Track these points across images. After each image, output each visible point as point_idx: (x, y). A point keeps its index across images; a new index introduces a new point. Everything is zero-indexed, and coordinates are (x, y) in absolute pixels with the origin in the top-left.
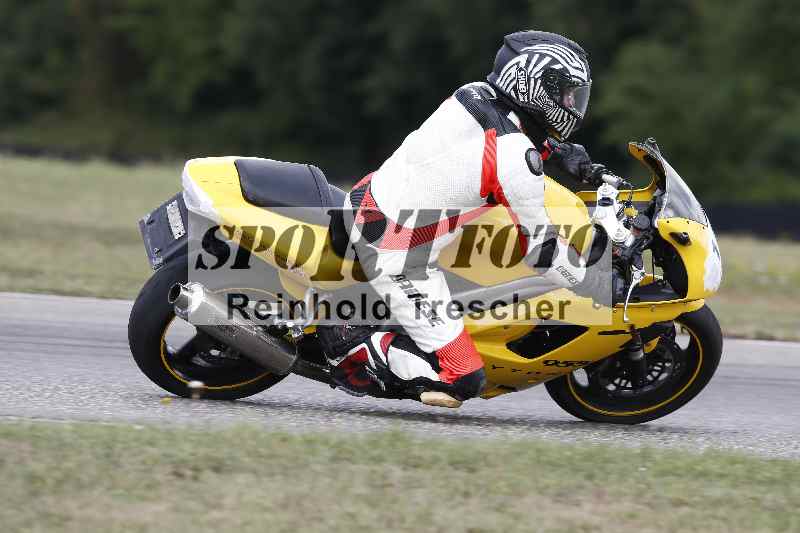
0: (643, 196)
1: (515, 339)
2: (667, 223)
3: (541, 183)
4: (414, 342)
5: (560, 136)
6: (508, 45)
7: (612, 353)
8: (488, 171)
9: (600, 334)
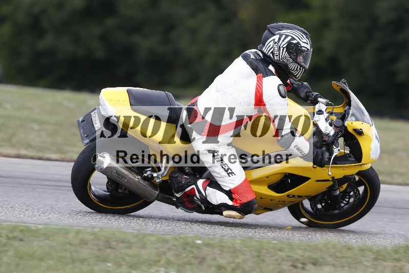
0: (339, 109)
1: (272, 183)
2: (351, 124)
3: (286, 102)
4: (219, 185)
5: (296, 78)
6: (269, 31)
7: (323, 191)
8: (258, 95)
9: (316, 181)
